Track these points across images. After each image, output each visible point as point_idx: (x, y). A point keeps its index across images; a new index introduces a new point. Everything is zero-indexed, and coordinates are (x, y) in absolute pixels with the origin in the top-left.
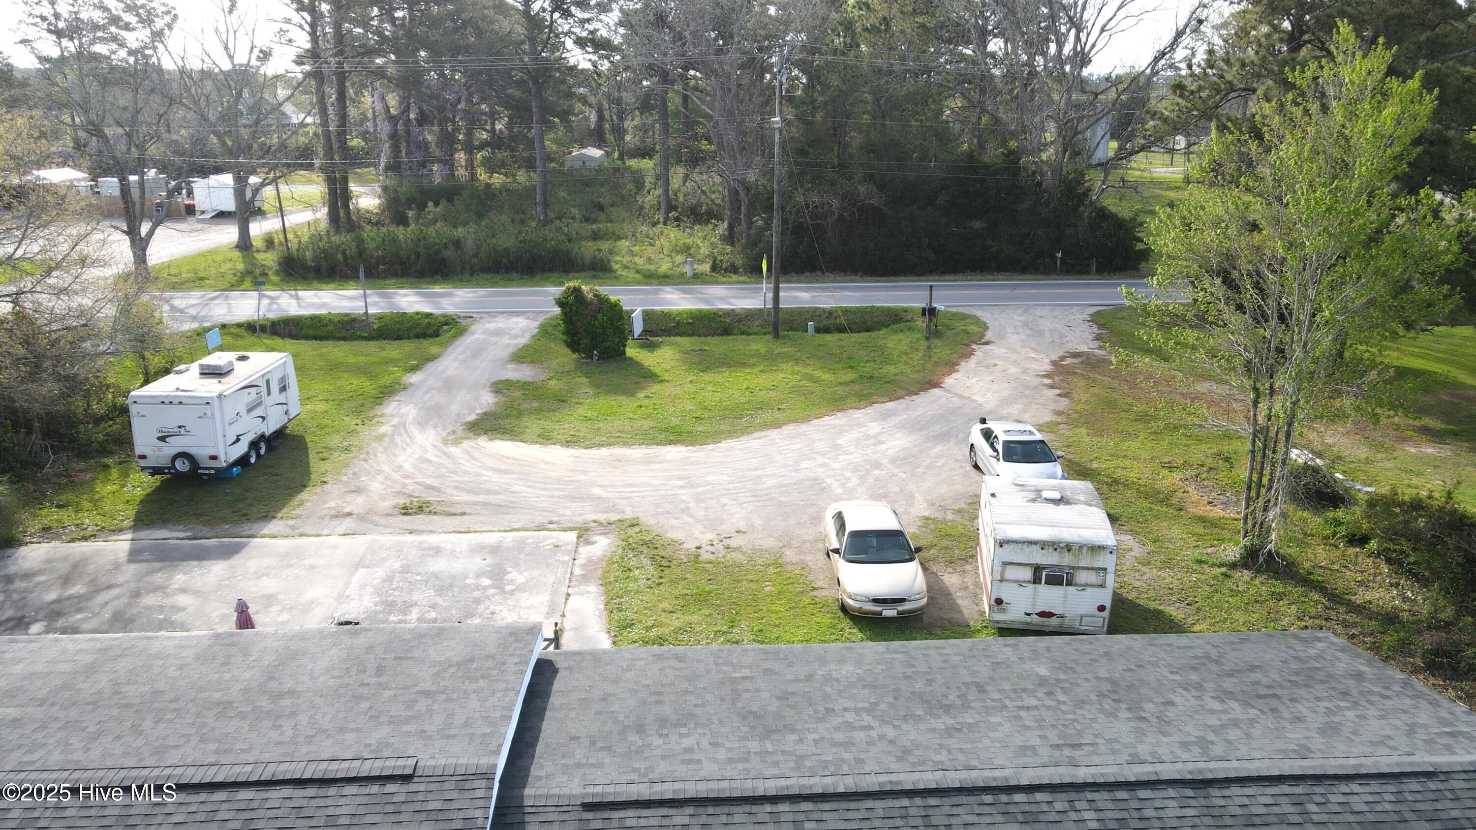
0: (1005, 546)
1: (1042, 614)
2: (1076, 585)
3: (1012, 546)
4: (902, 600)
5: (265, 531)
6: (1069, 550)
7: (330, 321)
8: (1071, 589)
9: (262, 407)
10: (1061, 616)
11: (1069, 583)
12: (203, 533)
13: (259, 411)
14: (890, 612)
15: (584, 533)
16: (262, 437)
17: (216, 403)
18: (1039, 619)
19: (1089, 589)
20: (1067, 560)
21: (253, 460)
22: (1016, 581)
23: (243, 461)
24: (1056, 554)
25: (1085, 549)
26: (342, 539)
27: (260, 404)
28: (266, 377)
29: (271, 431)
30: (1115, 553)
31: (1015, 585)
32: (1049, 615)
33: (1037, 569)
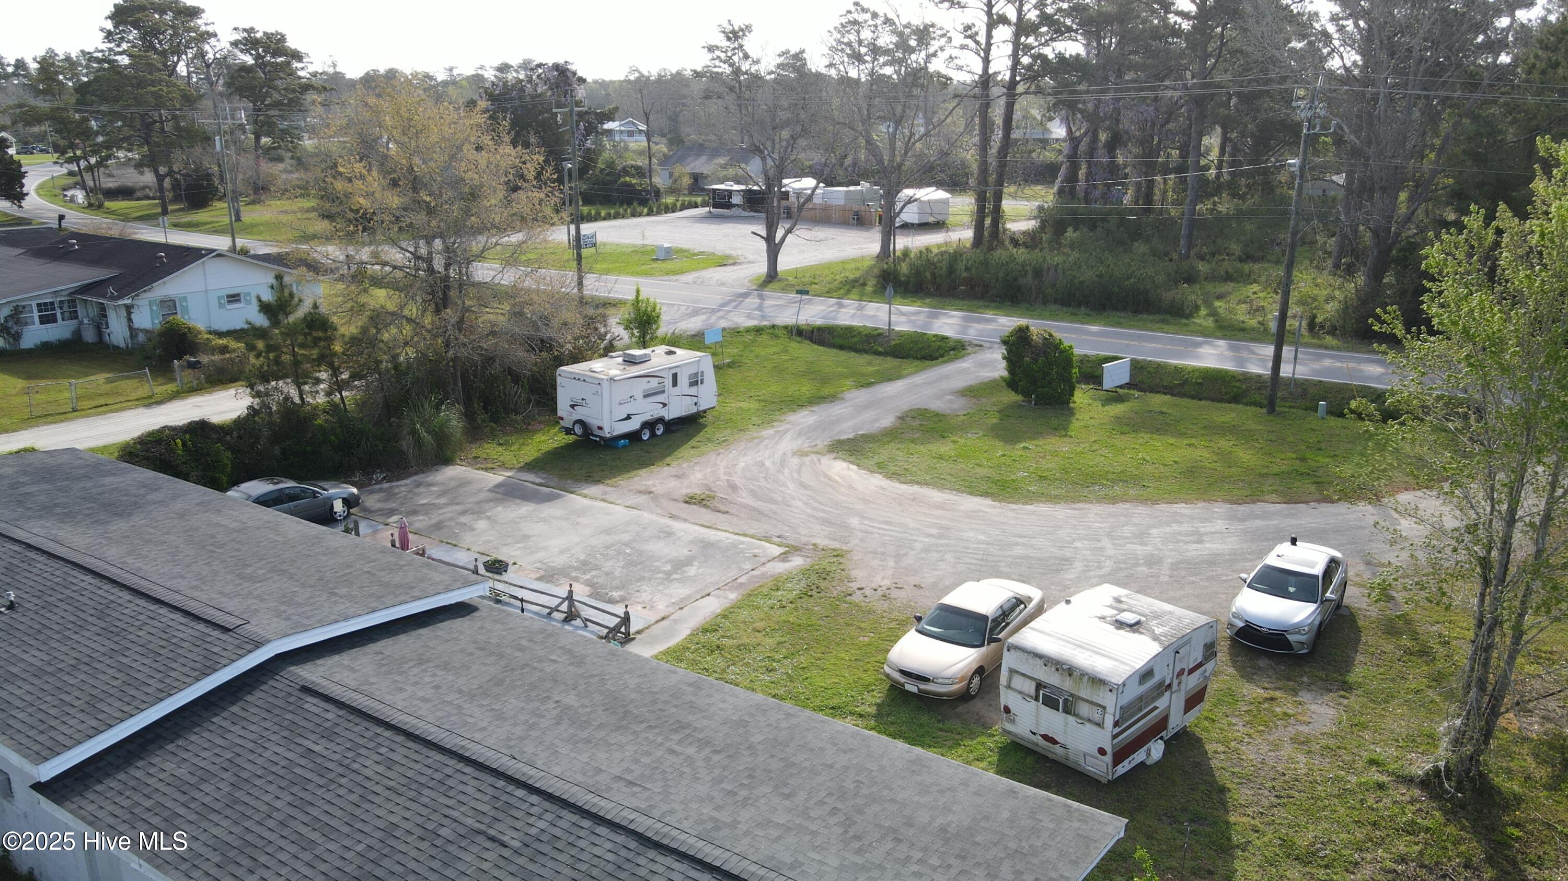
0: (1012, 651)
1: (1045, 737)
2: (1076, 715)
3: (1019, 653)
4: (925, 679)
5: (585, 492)
6: (1070, 675)
7: (859, 333)
8: (1071, 719)
9: (665, 395)
10: (1064, 746)
11: (1067, 711)
12: (552, 484)
13: (660, 398)
14: (911, 687)
15: (792, 550)
16: (661, 420)
17: (605, 385)
18: (1042, 742)
19: (1088, 725)
20: (1067, 685)
21: (645, 437)
22: (1020, 692)
23: (633, 437)
24: (1057, 675)
25: (1085, 679)
26: (626, 511)
27: (663, 392)
28: (674, 371)
29: (671, 417)
30: (1115, 692)
31: (1019, 696)
32: (1053, 741)
33: (1039, 685)
